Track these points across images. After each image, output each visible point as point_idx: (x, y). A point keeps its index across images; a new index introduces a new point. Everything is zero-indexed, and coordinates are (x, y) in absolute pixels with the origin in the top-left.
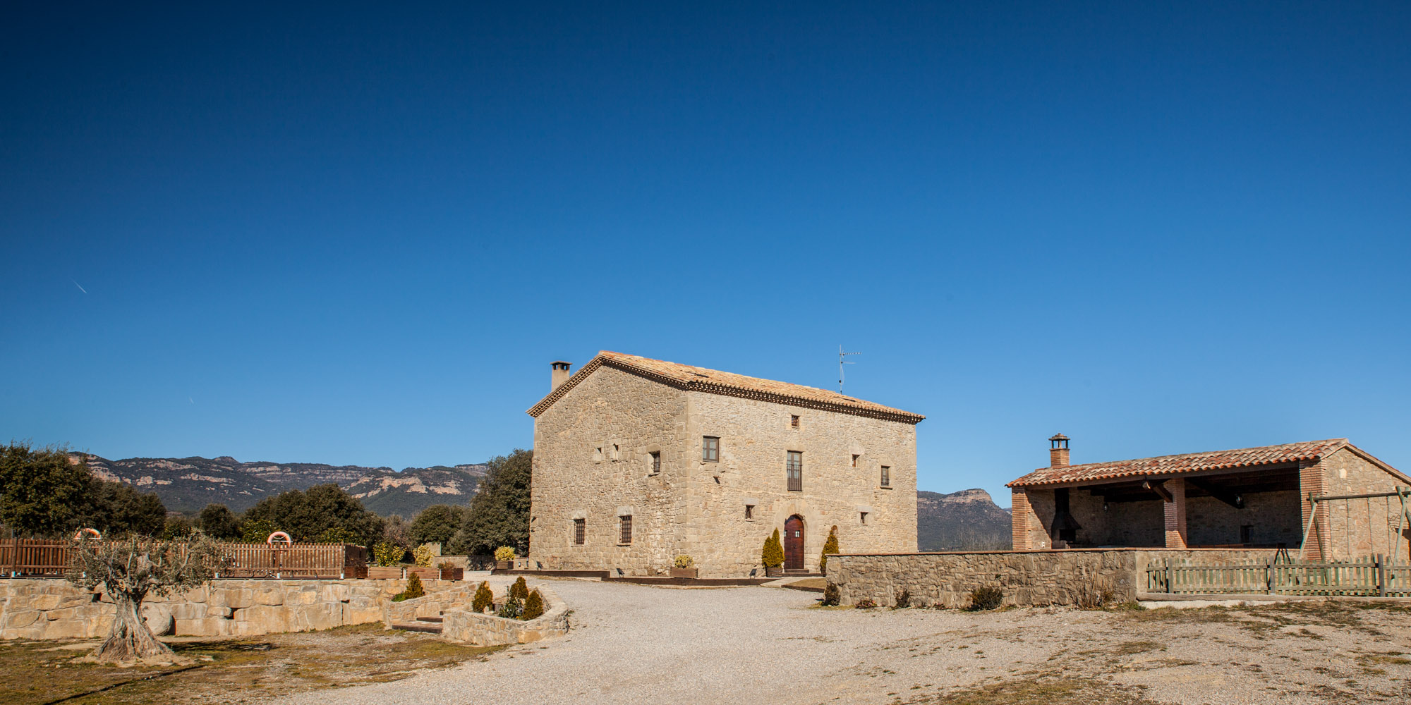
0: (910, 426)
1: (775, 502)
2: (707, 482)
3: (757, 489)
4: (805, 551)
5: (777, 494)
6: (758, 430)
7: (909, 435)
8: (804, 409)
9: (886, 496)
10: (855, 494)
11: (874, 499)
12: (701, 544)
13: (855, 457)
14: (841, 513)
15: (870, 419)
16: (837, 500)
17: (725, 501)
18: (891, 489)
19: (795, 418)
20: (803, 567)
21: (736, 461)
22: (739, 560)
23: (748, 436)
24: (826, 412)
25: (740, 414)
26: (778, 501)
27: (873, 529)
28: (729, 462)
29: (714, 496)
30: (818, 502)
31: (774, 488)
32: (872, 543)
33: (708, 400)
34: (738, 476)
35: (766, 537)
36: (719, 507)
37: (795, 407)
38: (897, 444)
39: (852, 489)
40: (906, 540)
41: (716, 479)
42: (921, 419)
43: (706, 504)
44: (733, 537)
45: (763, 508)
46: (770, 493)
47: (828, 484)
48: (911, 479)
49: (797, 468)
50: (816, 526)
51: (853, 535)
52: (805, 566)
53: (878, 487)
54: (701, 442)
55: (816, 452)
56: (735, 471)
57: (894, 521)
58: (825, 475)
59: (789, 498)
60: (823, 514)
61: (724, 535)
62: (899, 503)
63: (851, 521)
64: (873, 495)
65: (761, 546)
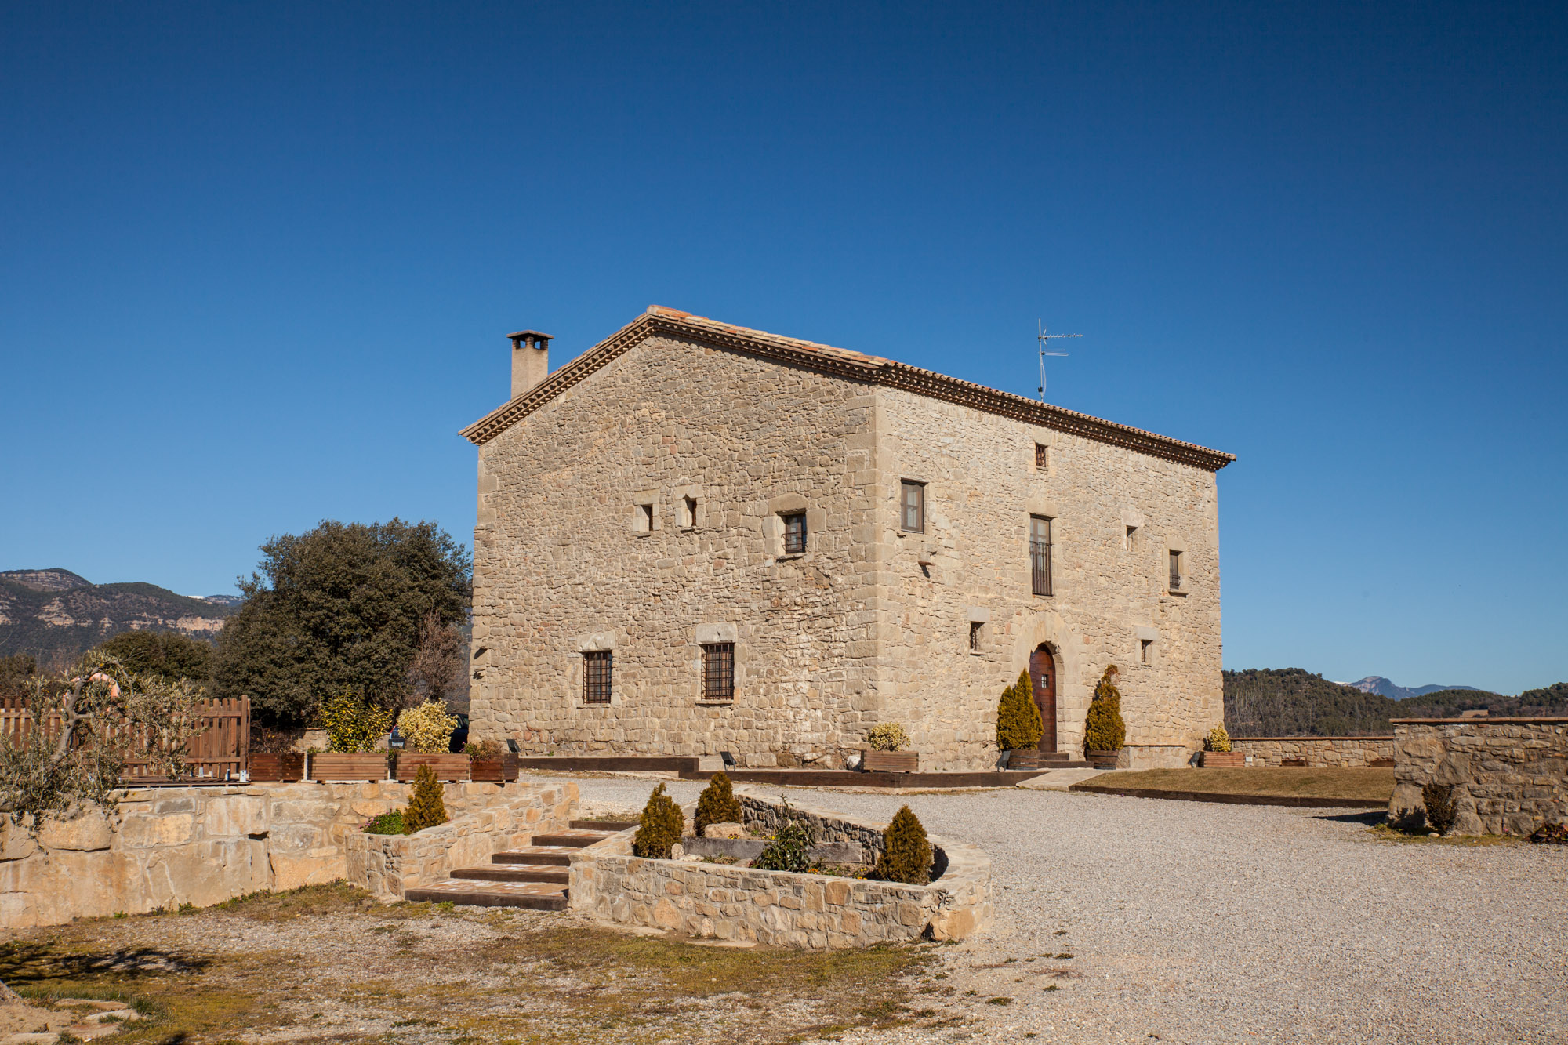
0: (1208, 474)
1: (1015, 616)
2: (907, 574)
3: (987, 590)
4: (1058, 716)
5: (1018, 600)
6: (986, 471)
7: (1207, 492)
8: (1053, 432)
9: (1177, 612)
10: (1131, 605)
11: (1158, 616)
12: (902, 701)
13: (1130, 530)
14: (1113, 641)
15: (1150, 458)
16: (1106, 616)
17: (938, 614)
18: (1184, 595)
19: (1041, 449)
20: (1054, 748)
21: (954, 532)
22: (962, 734)
23: (971, 482)
24: (1086, 440)
25: (957, 438)
26: (1019, 614)
27: (1159, 674)
28: (942, 534)
29: (920, 602)
30: (1079, 619)
31: (1012, 588)
32: (1158, 701)
33: (907, 405)
34: (957, 564)
35: (1002, 688)
36: (928, 625)
37: (1040, 427)
38: (1191, 508)
39: (1127, 595)
40: (1208, 697)
41: (923, 566)
42: (1227, 461)
43: (908, 618)
44: (951, 686)
45: (996, 630)
46: (1007, 598)
47: (1091, 584)
48: (1211, 577)
49: (1042, 549)
50: (1076, 667)
51: (1131, 686)
52: (1059, 747)
53: (1166, 591)
54: (898, 487)
55: (1073, 519)
56: (952, 553)
57: (1189, 658)
58: (1087, 565)
59: (1034, 610)
60: (1087, 642)
61: (937, 683)
62: (1195, 625)
63: (1127, 656)
64: (1159, 607)
65: (994, 705)
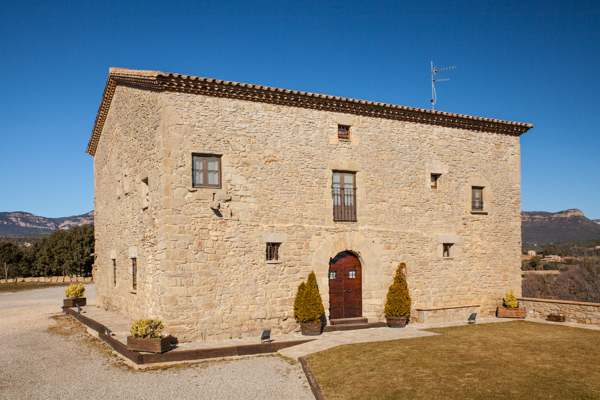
0: (511, 138)
1: (314, 237)
3: (286, 221)
4: (363, 295)
5: (317, 226)
6: (284, 144)
7: (511, 149)
8: (356, 116)
9: (478, 223)
10: (434, 222)
11: (462, 227)
12: (194, 298)
13: (435, 176)
14: (415, 246)
15: (454, 129)
16: (409, 231)
17: (232, 240)
18: (486, 214)
19: (344, 127)
20: (361, 315)
24: (391, 120)
25: (255, 124)
26: (319, 235)
28: (238, 188)
29: (213, 233)
30: (381, 234)
31: (313, 219)
32: (458, 279)
33: (198, 104)
34: (254, 206)
35: (299, 283)
36: (223, 247)
37: (343, 114)
38: (495, 159)
39: (431, 216)
41: (216, 210)
42: (527, 129)
43: (200, 244)
44: (249, 284)
45: (294, 246)
46: (305, 225)
47: (395, 211)
49: (348, 192)
50: (377, 265)
51: (433, 272)
52: (364, 314)
53: (468, 212)
54: (189, 159)
55: (377, 171)
57: (490, 251)
58: (391, 200)
59: (336, 231)
60: (389, 248)
61: (233, 284)
62: (495, 230)
63: (429, 254)
64: (462, 222)
65: (293, 293)
